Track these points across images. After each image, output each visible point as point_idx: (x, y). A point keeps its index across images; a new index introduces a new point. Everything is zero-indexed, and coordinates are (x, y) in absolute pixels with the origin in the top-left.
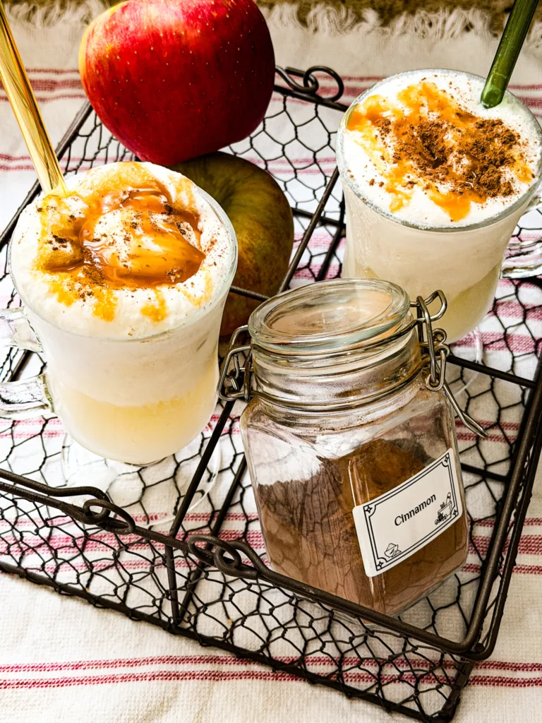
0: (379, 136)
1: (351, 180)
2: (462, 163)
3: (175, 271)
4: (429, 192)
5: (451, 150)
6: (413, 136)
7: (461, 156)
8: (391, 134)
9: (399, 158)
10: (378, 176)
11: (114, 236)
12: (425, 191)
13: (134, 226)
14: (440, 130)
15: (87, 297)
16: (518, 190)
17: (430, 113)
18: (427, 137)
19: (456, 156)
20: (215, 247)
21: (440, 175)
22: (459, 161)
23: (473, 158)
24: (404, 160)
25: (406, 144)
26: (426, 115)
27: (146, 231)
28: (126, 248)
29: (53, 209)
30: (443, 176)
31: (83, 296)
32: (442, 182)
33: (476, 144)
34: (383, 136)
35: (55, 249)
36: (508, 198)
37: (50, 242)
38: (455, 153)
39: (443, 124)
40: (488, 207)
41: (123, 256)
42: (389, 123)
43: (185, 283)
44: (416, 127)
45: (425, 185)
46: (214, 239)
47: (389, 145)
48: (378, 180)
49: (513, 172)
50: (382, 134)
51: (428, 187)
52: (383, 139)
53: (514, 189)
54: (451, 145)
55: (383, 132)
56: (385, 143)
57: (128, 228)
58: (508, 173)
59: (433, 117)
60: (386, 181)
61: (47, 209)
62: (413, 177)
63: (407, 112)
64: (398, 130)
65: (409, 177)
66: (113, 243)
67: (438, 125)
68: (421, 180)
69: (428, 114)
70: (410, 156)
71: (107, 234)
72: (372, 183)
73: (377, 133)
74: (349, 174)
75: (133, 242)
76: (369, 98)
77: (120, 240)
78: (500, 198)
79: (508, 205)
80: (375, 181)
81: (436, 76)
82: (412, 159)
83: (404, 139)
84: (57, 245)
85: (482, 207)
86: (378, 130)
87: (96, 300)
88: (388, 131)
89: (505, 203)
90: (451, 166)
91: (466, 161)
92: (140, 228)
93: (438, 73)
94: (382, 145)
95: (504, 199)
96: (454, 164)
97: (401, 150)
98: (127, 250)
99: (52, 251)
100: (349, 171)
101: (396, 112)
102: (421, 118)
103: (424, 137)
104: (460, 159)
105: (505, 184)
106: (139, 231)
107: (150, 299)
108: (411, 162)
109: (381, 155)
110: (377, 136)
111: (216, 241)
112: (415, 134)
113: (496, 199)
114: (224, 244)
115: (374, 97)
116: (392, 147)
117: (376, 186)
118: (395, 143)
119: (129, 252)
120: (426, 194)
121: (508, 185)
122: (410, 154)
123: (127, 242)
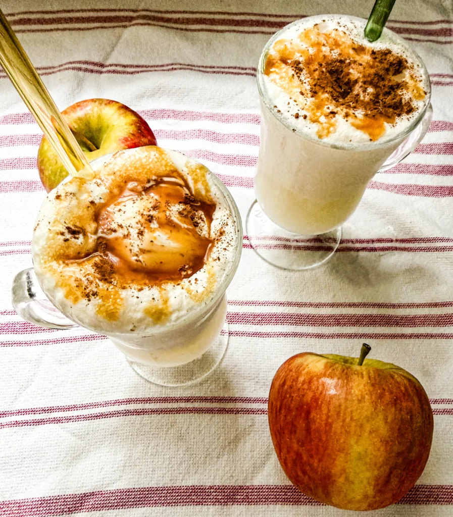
0: (295, 75)
1: (279, 115)
2: (367, 91)
3: (187, 267)
4: (350, 119)
5: (356, 81)
6: (323, 72)
7: (366, 86)
8: (304, 72)
9: (315, 93)
10: (300, 110)
11: (130, 229)
12: (346, 119)
13: (150, 219)
14: (343, 65)
15: (92, 298)
16: (417, 107)
17: (332, 52)
18: (334, 72)
19: (361, 87)
20: (223, 238)
21: (351, 103)
22: (365, 91)
23: (376, 86)
24: (320, 94)
25: (318, 79)
26: (329, 53)
27: (161, 225)
28: (138, 242)
29: (71, 196)
30: (354, 105)
31: (87, 296)
32: (355, 109)
33: (376, 74)
34: (299, 75)
35: (66, 240)
36: (410, 115)
37: (62, 234)
38: (360, 84)
39: (346, 59)
40: (398, 125)
41: (136, 250)
42: (299, 63)
43: (190, 279)
44: (323, 64)
45: (344, 114)
46: (222, 230)
47: (304, 81)
48: (302, 113)
49: (410, 93)
50: (297, 73)
51: (347, 115)
52: (299, 77)
53: (413, 106)
54: (356, 77)
55: (297, 71)
56: (301, 80)
57: (143, 221)
58: (406, 95)
59: (335, 54)
60: (308, 114)
61: (66, 196)
62: (332, 108)
63: (312, 51)
64: (308, 67)
65: (328, 108)
66: (127, 235)
67: (341, 62)
68: (339, 109)
69: (331, 53)
70: (324, 89)
71: (124, 225)
72: (297, 116)
73: (293, 72)
74: (276, 110)
75: (147, 236)
76: (276, 43)
77: (134, 232)
78: (404, 116)
79: (413, 120)
80: (300, 115)
81: (324, 21)
82: (327, 91)
83: (316, 74)
84: (68, 236)
85: (393, 126)
86: (293, 70)
87: (100, 301)
88: (301, 70)
89: (410, 119)
90: (358, 95)
91: (370, 90)
92: (155, 222)
93: (325, 17)
94: (299, 82)
95: (408, 116)
96: (361, 93)
97: (315, 85)
98: (140, 244)
99: (63, 242)
100: (276, 107)
101: (302, 53)
102: (325, 56)
103: (331, 72)
104: (366, 88)
105: (405, 104)
106: (154, 225)
107: (154, 299)
108: (326, 95)
109: (300, 91)
110: (293, 75)
111: (224, 232)
112: (324, 70)
113: (402, 117)
114: (231, 235)
115: (281, 42)
116: (307, 83)
117: (301, 119)
118: (309, 79)
119: (141, 247)
120: (347, 121)
121: (408, 104)
122: (324, 88)
123: (140, 237)
